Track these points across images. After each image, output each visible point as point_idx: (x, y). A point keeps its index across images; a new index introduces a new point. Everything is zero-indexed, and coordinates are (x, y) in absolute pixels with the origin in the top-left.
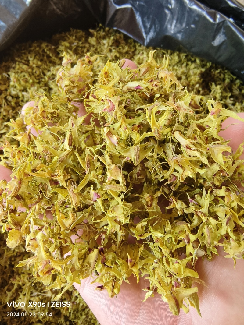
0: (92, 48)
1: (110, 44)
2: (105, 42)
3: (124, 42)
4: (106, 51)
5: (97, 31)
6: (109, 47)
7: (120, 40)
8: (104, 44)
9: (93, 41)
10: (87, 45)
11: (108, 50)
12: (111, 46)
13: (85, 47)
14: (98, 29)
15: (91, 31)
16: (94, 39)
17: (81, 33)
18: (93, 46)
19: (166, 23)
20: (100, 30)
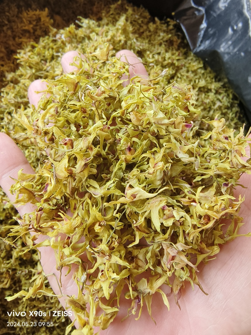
0: (147, 32)
1: (165, 39)
2: (162, 34)
3: (176, 47)
4: (157, 42)
5: (161, 23)
6: (162, 41)
7: (175, 43)
8: (159, 36)
9: (152, 26)
10: (145, 27)
11: (159, 42)
12: (164, 41)
13: (142, 27)
14: (163, 22)
15: (156, 19)
16: (155, 26)
17: (147, 14)
18: (150, 31)
19: (223, 40)
20: (164, 24)
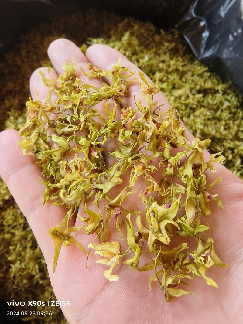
0: (153, 43)
1: (169, 48)
2: (166, 44)
3: (182, 54)
4: (162, 52)
6: (166, 50)
7: (180, 51)
8: (164, 46)
9: (157, 38)
10: (151, 39)
11: (164, 51)
12: (169, 50)
13: (148, 39)
14: (168, 32)
15: (162, 31)
16: (159, 37)
17: (153, 28)
18: (155, 43)
20: (169, 34)
